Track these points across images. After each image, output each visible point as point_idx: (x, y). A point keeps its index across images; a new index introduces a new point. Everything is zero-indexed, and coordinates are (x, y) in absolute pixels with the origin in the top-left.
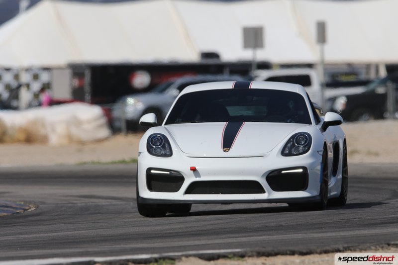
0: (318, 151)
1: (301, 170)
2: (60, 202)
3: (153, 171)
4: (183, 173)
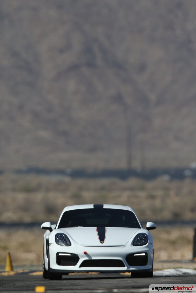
0: (151, 244)
1: (144, 254)
3: (60, 254)
4: (79, 255)
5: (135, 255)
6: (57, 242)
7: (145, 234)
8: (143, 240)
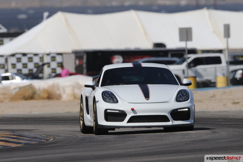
1: (187, 109)
2: (68, 136)
3: (108, 111)
4: (126, 111)
5: (179, 110)
6: (104, 99)
7: (186, 90)
8: (185, 96)
